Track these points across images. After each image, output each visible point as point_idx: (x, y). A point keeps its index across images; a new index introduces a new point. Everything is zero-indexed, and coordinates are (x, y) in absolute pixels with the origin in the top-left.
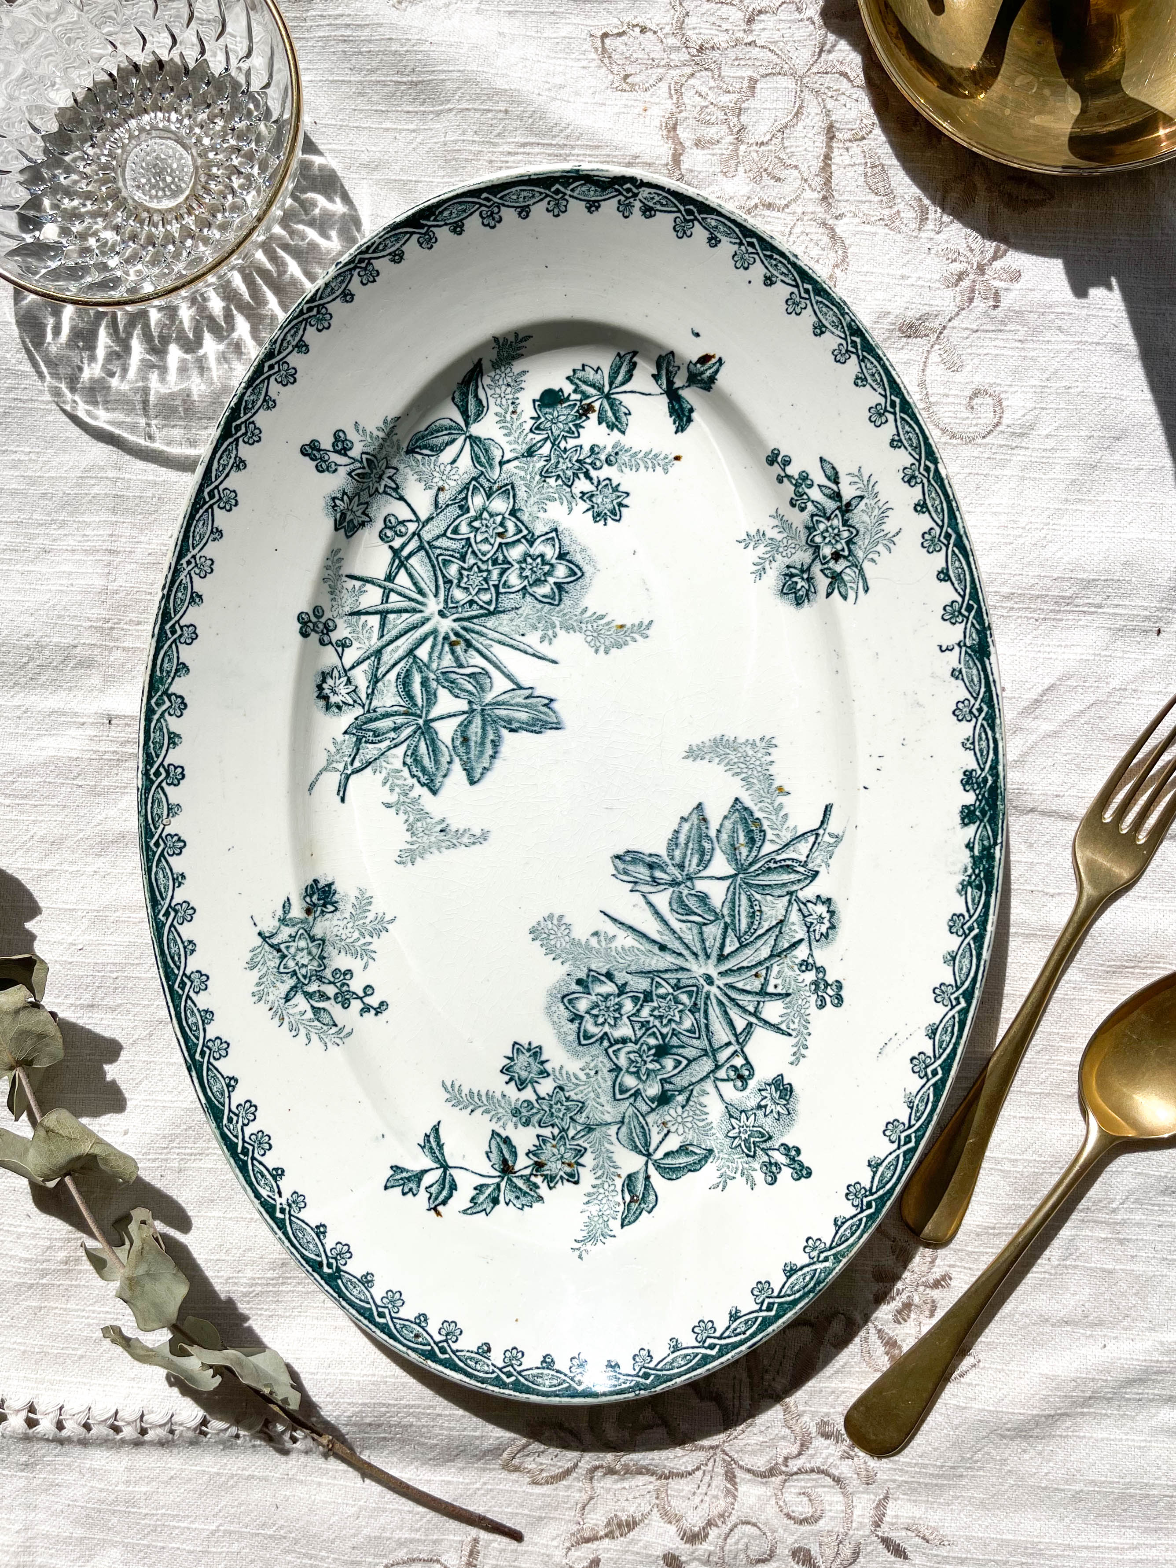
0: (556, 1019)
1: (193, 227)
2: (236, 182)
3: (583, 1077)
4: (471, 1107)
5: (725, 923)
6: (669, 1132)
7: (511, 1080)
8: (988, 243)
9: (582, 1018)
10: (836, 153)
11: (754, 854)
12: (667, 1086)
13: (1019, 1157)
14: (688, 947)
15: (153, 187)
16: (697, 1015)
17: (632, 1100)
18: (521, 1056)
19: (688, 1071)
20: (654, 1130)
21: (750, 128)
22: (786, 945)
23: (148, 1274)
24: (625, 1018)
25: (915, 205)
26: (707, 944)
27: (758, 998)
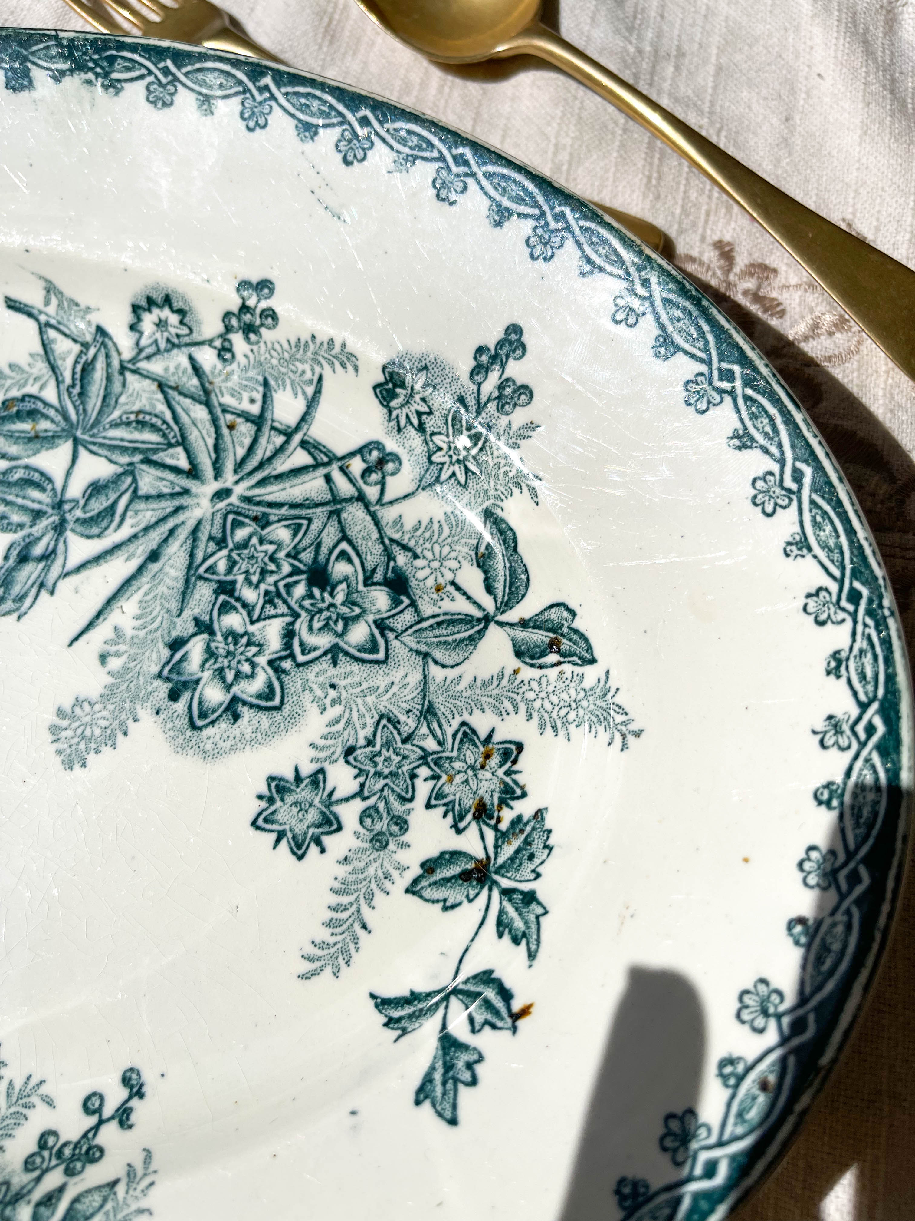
0: (228, 744)
3: (337, 710)
4: (357, 927)
5: (142, 462)
6: (453, 583)
7: (318, 841)
9: (235, 700)
11: (52, 413)
12: (378, 576)
14: (163, 520)
16: (272, 518)
17: (391, 636)
18: (279, 817)
19: (359, 542)
20: (447, 606)
22: (195, 381)
24: (251, 629)
26: (166, 490)
27: (266, 429)
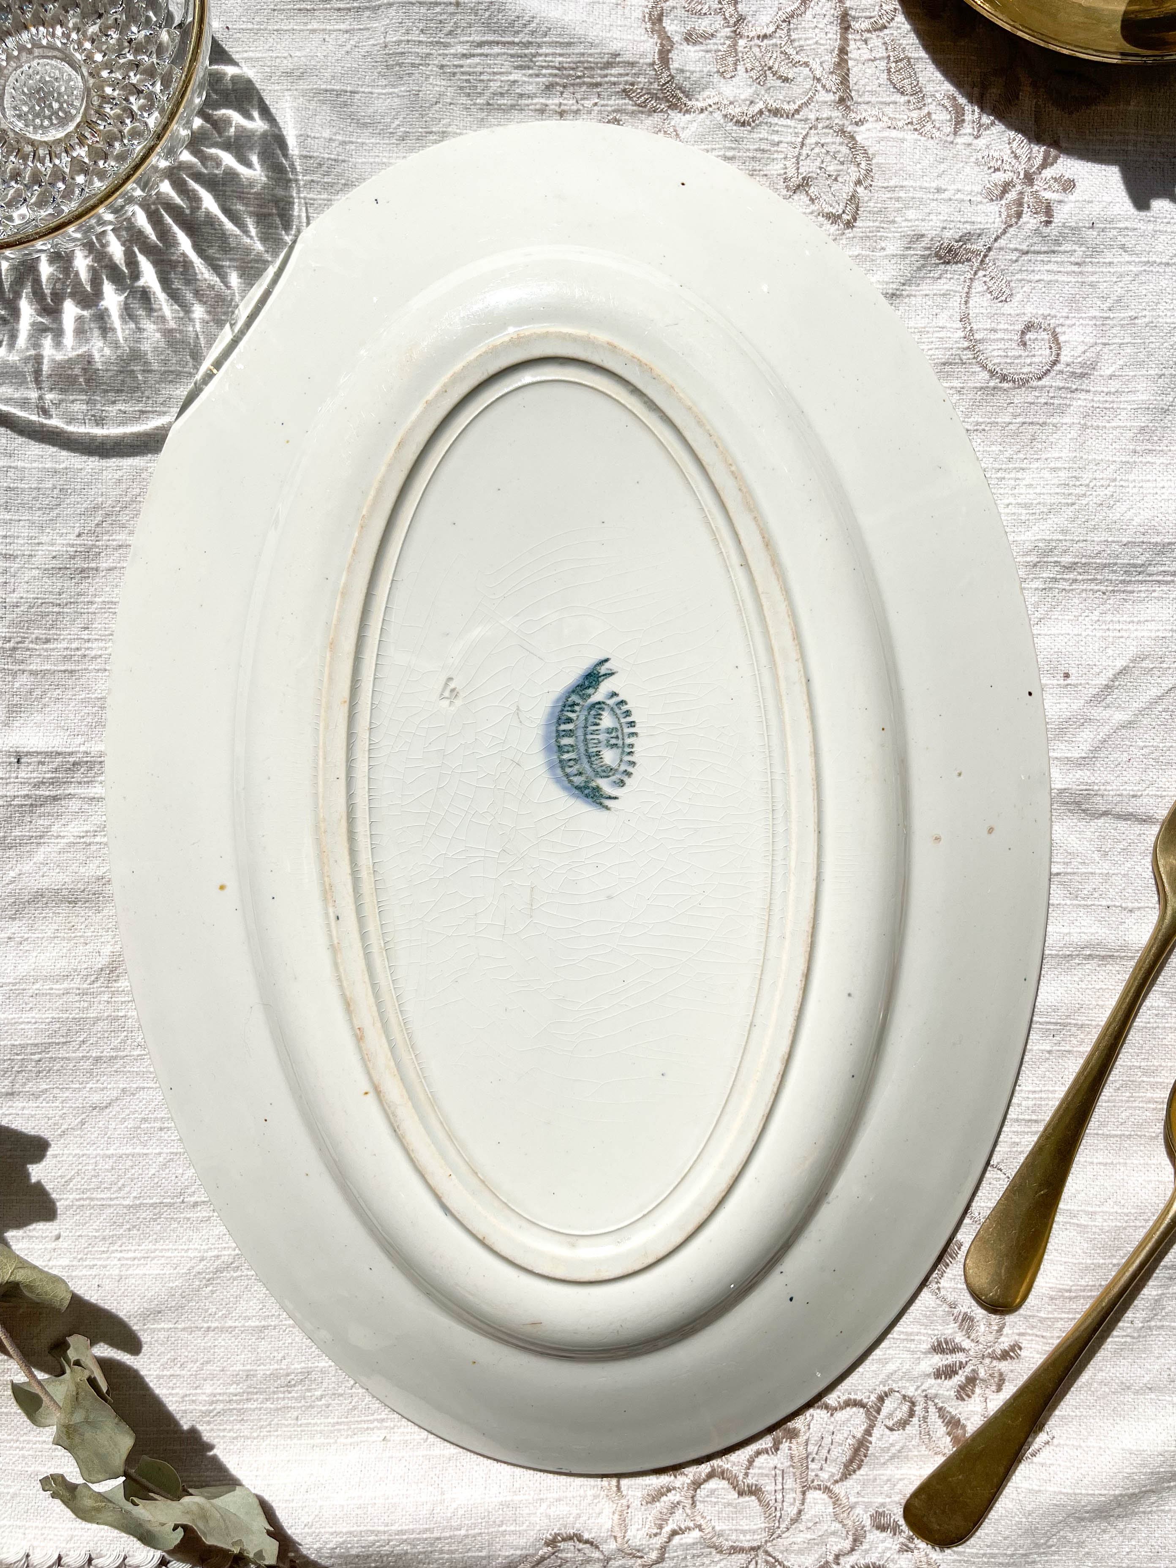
1: (86, 160)
2: (136, 103)
8: (1035, 148)
10: (852, 46)
13: (1098, 1209)
15: (37, 115)
21: (749, 18)
23: (87, 1421)
25: (948, 105)
